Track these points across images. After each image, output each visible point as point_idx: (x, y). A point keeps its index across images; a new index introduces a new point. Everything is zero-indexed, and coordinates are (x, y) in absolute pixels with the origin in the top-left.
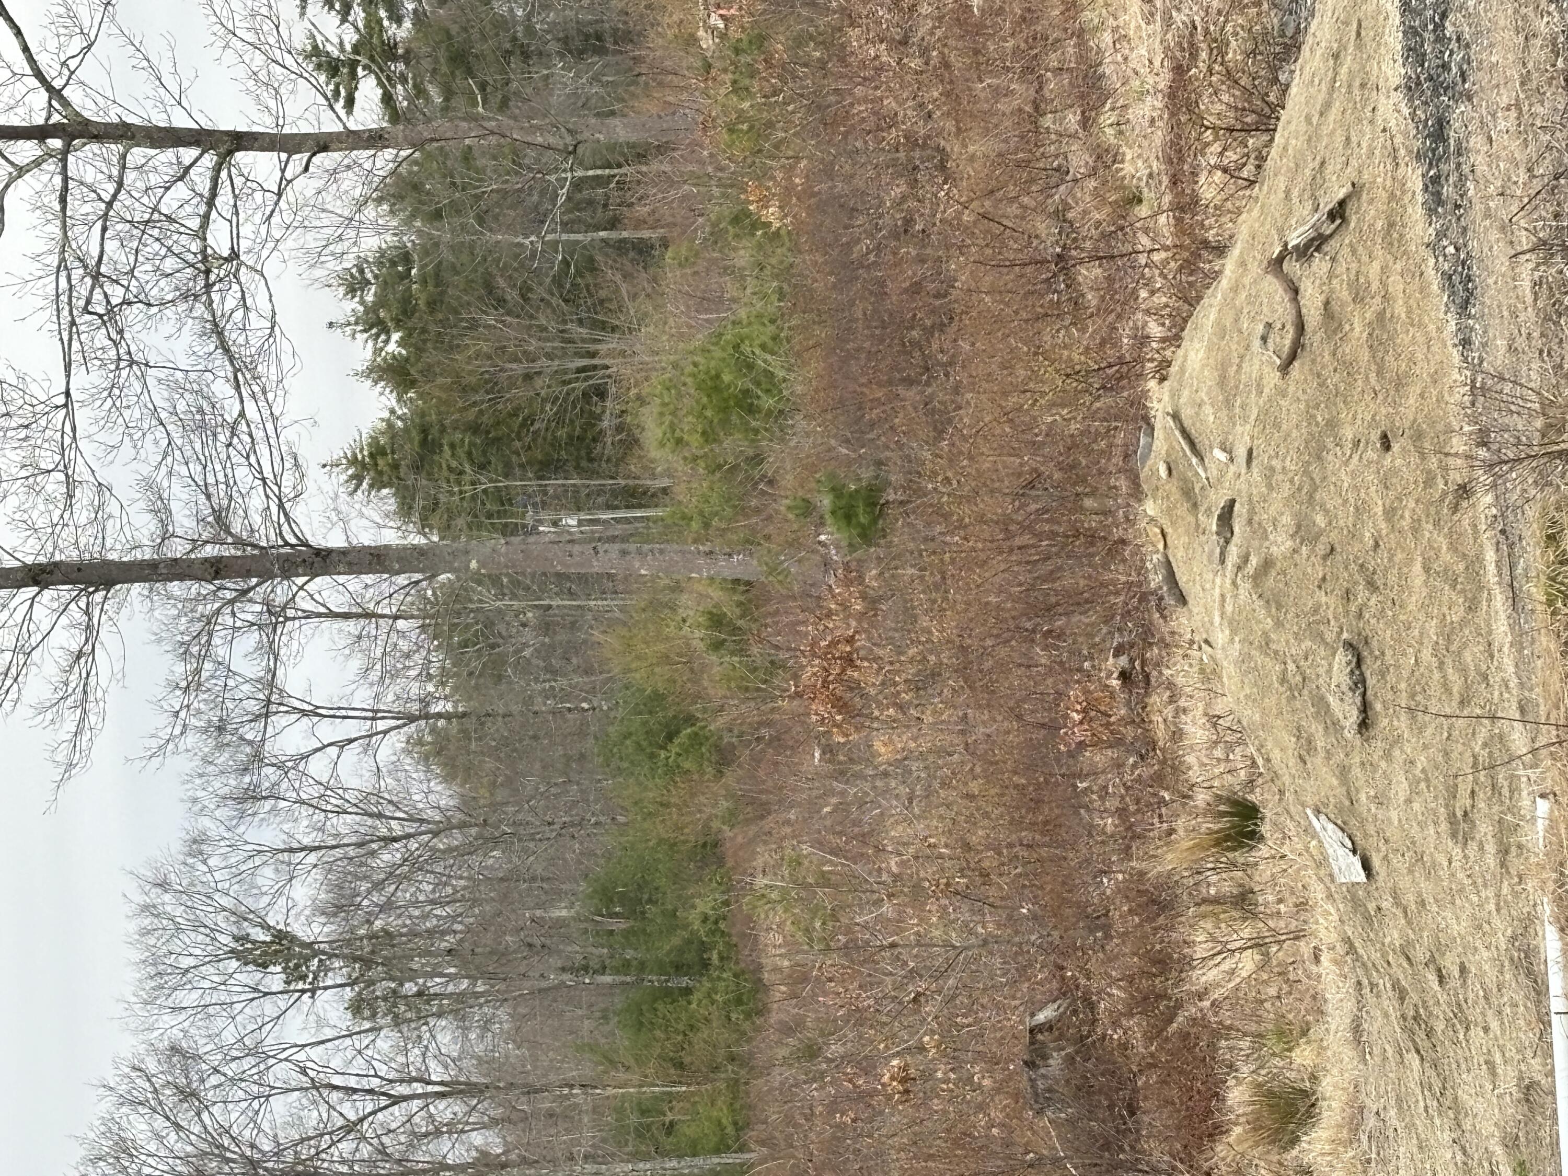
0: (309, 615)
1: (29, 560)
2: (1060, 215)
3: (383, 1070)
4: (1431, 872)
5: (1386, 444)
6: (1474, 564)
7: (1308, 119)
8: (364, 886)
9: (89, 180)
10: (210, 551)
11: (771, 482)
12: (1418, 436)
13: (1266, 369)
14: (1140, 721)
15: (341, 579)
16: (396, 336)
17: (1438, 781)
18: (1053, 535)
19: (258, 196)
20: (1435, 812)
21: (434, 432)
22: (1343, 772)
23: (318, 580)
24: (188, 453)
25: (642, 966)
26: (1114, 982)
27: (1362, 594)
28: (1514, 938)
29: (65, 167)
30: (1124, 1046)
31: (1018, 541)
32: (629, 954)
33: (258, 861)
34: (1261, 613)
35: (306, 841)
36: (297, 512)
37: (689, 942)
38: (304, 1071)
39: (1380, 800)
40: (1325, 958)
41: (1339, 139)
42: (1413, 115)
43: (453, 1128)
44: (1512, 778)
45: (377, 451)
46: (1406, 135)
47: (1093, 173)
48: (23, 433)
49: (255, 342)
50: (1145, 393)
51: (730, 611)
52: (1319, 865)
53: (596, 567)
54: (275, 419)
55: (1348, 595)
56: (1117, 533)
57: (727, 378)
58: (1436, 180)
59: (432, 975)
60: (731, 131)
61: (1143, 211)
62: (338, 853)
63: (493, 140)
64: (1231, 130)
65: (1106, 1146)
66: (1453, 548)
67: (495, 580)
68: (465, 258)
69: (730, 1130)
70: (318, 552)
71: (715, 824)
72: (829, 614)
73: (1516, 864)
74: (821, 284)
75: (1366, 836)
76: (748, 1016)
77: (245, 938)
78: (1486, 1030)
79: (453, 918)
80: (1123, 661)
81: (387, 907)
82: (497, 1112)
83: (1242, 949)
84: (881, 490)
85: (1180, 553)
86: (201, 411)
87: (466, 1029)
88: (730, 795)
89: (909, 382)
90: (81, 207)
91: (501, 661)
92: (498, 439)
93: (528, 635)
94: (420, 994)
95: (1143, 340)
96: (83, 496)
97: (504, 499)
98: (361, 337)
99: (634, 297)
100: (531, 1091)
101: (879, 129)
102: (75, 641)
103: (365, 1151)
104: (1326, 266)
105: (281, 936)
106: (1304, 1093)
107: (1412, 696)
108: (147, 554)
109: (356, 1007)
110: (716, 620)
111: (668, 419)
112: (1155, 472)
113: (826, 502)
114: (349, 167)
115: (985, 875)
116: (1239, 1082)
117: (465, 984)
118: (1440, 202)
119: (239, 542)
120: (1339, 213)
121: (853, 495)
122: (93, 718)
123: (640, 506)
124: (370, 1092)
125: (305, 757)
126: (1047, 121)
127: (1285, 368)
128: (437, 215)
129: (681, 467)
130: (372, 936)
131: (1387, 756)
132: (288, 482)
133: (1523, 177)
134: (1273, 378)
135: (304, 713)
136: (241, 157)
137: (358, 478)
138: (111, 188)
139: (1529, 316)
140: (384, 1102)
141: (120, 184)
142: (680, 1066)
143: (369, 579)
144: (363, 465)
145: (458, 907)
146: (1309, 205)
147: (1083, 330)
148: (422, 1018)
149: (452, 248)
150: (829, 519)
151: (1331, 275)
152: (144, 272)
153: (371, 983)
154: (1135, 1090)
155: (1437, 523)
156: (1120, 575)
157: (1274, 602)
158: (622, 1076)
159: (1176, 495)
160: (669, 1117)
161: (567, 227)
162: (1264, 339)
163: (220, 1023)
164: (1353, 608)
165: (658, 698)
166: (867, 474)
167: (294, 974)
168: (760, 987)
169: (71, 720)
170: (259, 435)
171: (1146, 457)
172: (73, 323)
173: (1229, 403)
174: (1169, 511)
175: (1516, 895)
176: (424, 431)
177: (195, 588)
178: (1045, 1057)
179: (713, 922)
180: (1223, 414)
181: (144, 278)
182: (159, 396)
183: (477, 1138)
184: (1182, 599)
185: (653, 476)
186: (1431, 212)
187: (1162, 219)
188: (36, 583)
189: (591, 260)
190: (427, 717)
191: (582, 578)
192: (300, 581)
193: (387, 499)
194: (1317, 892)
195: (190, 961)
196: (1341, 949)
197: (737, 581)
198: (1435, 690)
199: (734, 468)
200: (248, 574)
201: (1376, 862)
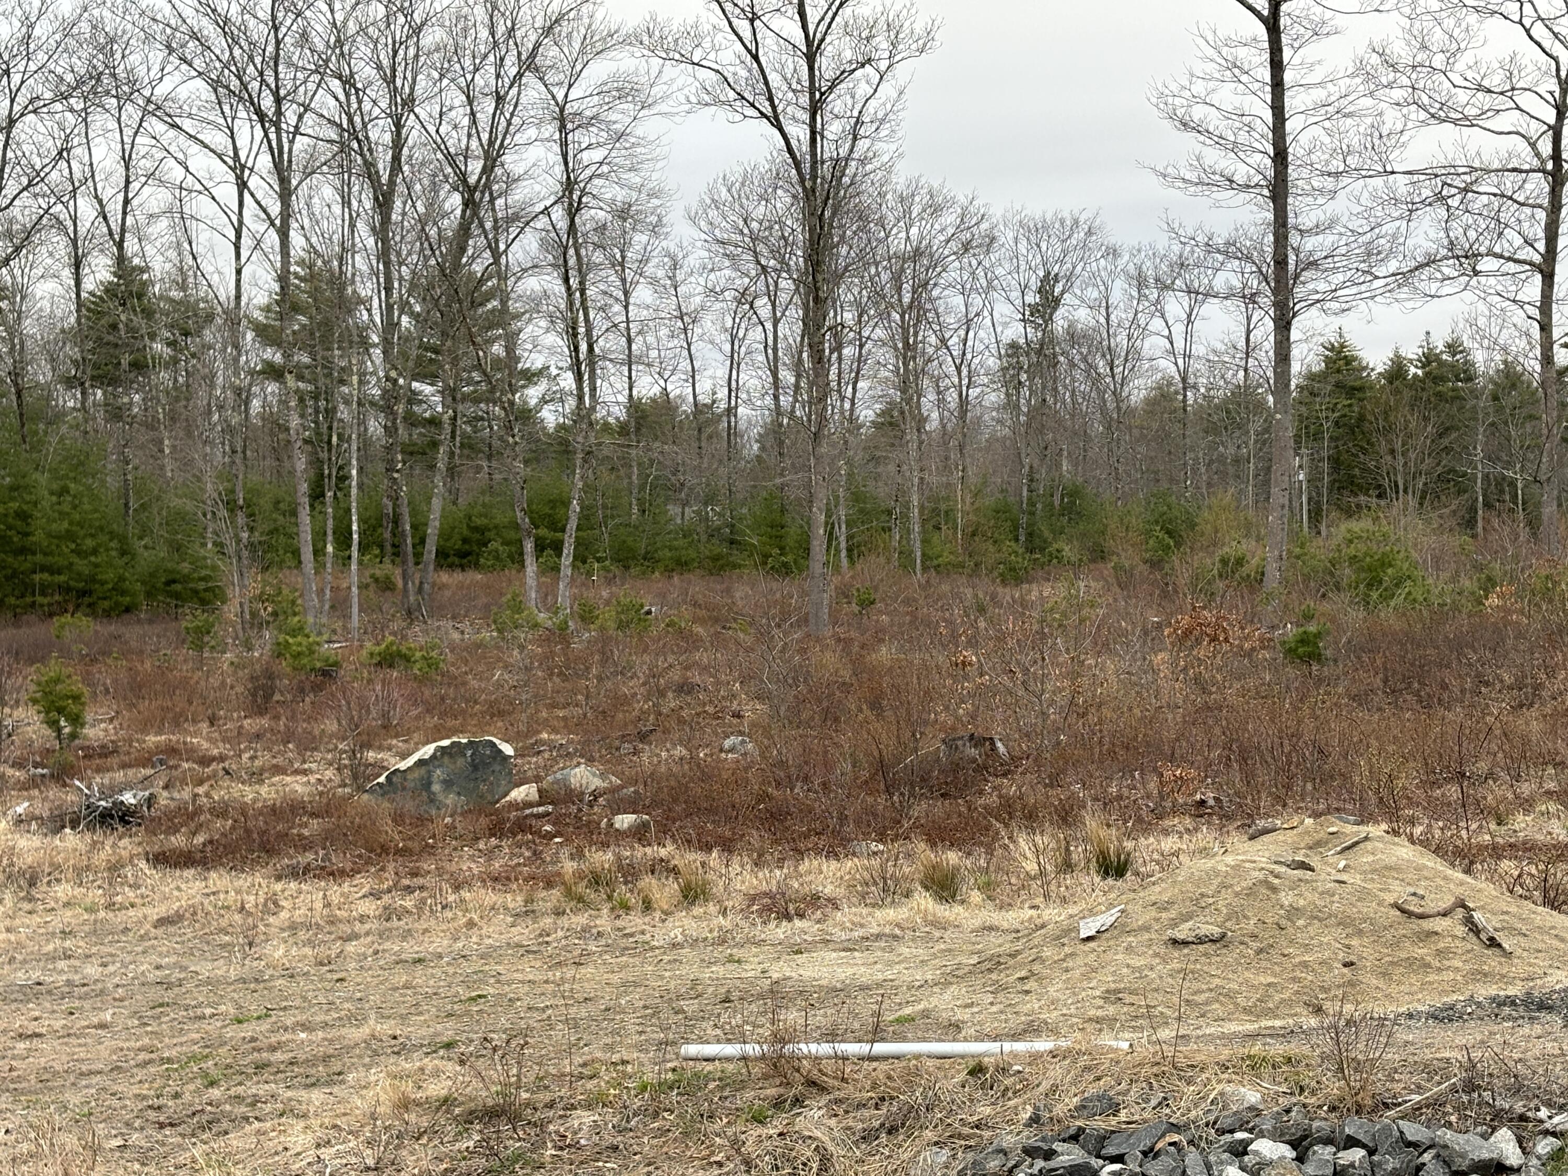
0: (1249, 319)
1: (1290, 150)
2: (1491, 775)
3: (976, 361)
4: (1086, 977)
5: (1346, 965)
6: (1272, 1013)
7: (1553, 928)
8: (1084, 351)
9: (1526, 186)
10: (1292, 259)
11: (1324, 596)
12: (1351, 984)
13: (1396, 895)
14: (1175, 811)
15: (1272, 338)
16: (1420, 372)
17: (1140, 984)
18: (1289, 763)
19: (1514, 288)
20: (1121, 981)
21: (1359, 395)
22: (1146, 928)
23: (1272, 324)
24: (1353, 246)
25: (1033, 514)
26: (1020, 788)
27: (1256, 945)
28: (1046, 1023)
29: (1534, 171)
30: (981, 792)
31: (1286, 742)
32: (1039, 506)
33: (1102, 288)
34: (1244, 884)
35: (1113, 317)
36: (1314, 311)
37: (1045, 541)
38: (977, 315)
39: (1129, 949)
40: (1033, 912)
41: (1541, 946)
42: (1555, 992)
43: (941, 402)
44: (1142, 1028)
45: (1349, 360)
46: (1543, 986)
47: (1517, 797)
48: (1369, 146)
49: (1422, 286)
50: (1377, 822)
51: (1245, 570)
52: (1090, 910)
53: (1274, 490)
54: (1372, 298)
55: (1254, 936)
56: (1290, 802)
57: (1390, 571)
58: (1513, 1003)
59: (1030, 389)
60: (1547, 577)
61: (1493, 826)
62: (1105, 335)
63: (1545, 431)
64: (1545, 880)
65: (923, 780)
66: (1283, 1001)
67: (1267, 430)
68: (1468, 415)
69: (935, 562)
70: (1289, 323)
71: (1115, 558)
72: (1243, 628)
73: (1090, 1027)
74: (1449, 629)
75: (1108, 940)
76: (1001, 575)
77: (1056, 280)
78: (992, 1004)
79: (1064, 402)
80: (1211, 802)
81: (1072, 364)
82: (949, 427)
83: (1039, 864)
84: (1319, 660)
85: (1281, 838)
86: (1379, 253)
87: (998, 410)
88: (1132, 568)
89: (1385, 681)
90: (1510, 182)
91: (1217, 433)
92: (1353, 433)
93: (1232, 450)
94: (1020, 383)
95: (1412, 822)
96: (1329, 183)
97: (1317, 436)
98: (1420, 352)
99: (1441, 517)
100: (961, 447)
101: (1546, 667)
102: (1240, 179)
103: (930, 350)
104: (1459, 934)
105: (1057, 302)
106: (953, 897)
107: (1192, 972)
108: (1291, 221)
109: (1014, 345)
110: (1240, 562)
111: (1365, 535)
112: (1332, 824)
113: (1312, 628)
114: (1529, 343)
115: (1084, 715)
116: (960, 858)
117: (1025, 409)
118: (1499, 1005)
119: (1297, 276)
120: (1493, 943)
121: (1316, 644)
122: (1192, 189)
123: (1310, 518)
124: (964, 354)
125: (1163, 316)
126: (1551, 771)
127: (1396, 906)
128: (1496, 398)
129: (1334, 542)
130: (1055, 355)
131: (1156, 955)
132: (1334, 305)
133: (1516, 1056)
134: (1390, 898)
135: (1189, 316)
136: (1538, 278)
137: (1332, 348)
138: (1521, 199)
139: (1428, 1055)
140: (958, 361)
141: (1523, 205)
142: (974, 534)
143: (1271, 353)
144: (1340, 352)
145: (1069, 405)
146: (1498, 925)
147: (1417, 787)
148: (1006, 384)
149: (1474, 407)
150: (1301, 630)
151: (1454, 937)
152: (1468, 219)
153: (1027, 354)
154: (955, 798)
155: (1297, 992)
156: (1265, 802)
157: (1251, 892)
158: (968, 500)
159: (1317, 837)
160: (944, 528)
161: (1486, 477)
162: (1414, 894)
163: (1007, 266)
164: (1246, 939)
165: (1192, 526)
166: (1328, 653)
167: (1034, 309)
168: (1018, 581)
169: (1192, 176)
170: (1363, 288)
171: (1341, 819)
172: (1436, 176)
173: (1374, 871)
174: (1307, 832)
175: (1072, 1026)
176: (1361, 389)
177: (1269, 250)
178: (976, 746)
179: (1058, 556)
180: (1367, 867)
181: (1464, 218)
182: (1389, 228)
183: (935, 415)
184: (1252, 838)
185: (1328, 527)
186: (1493, 999)
187: (1488, 837)
188: (1276, 155)
189: (1465, 491)
190: (1185, 389)
191: (1267, 483)
192: (1271, 313)
193: (1318, 367)
194: (1073, 910)
195: (1044, 248)
196: (1039, 922)
197: (1263, 574)
198: (1195, 986)
199: (1332, 574)
200: (1277, 281)
201: (1092, 944)
